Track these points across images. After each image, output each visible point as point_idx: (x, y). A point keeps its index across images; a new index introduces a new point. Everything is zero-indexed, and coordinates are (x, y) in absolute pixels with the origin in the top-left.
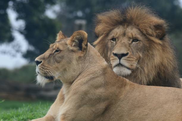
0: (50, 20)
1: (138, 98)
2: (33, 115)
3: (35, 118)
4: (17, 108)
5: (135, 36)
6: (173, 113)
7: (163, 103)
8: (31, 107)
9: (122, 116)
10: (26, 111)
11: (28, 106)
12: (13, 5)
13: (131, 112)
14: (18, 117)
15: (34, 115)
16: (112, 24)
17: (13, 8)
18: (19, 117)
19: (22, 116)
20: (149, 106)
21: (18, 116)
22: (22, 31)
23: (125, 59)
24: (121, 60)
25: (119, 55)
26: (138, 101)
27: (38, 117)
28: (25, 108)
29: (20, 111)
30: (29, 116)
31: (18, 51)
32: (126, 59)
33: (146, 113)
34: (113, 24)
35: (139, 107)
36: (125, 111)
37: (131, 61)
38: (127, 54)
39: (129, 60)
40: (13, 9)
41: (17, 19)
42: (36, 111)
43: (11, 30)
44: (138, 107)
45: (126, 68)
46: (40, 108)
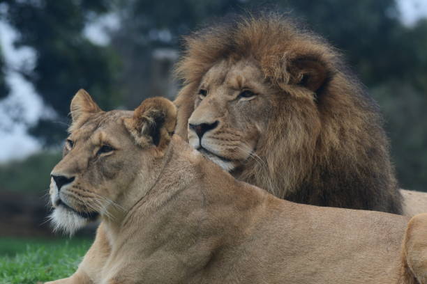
0: (95, 49)
1: (291, 233)
2: (49, 270)
3: (53, 278)
4: (12, 254)
5: (247, 84)
6: (377, 273)
7: (353, 248)
8: (45, 253)
9: (253, 275)
10: (34, 263)
11: (39, 250)
12: (9, 11)
13: (276, 265)
14: (14, 275)
15: (51, 272)
16: (208, 58)
17: (8, 18)
18: (16, 276)
19: (24, 273)
20: (319, 252)
21: (13, 272)
22: (28, 74)
23: (210, 137)
24: (204, 139)
25: (196, 126)
26: (292, 240)
27: (60, 277)
28: (30, 255)
29: (19, 260)
30: (39, 274)
31: (16, 120)
32: (213, 135)
33: (313, 270)
34: (210, 57)
35: (294, 254)
36: (261, 264)
37: (227, 140)
38: (215, 125)
39: (222, 139)
40: (8, 21)
41: (17, 45)
42: (56, 262)
43: (4, 71)
44: (292, 255)
45: (216, 158)
46: (67, 256)
